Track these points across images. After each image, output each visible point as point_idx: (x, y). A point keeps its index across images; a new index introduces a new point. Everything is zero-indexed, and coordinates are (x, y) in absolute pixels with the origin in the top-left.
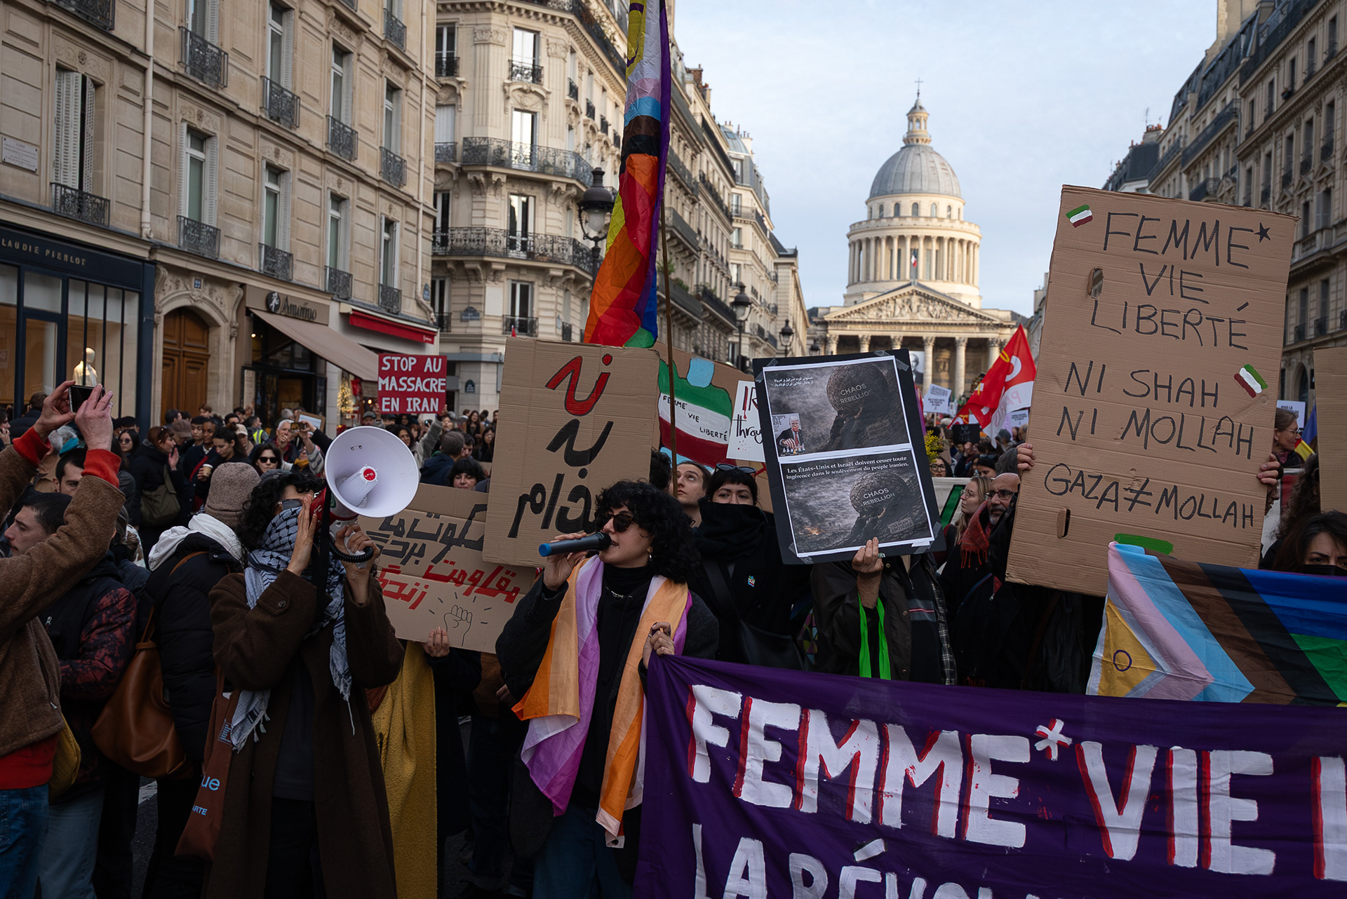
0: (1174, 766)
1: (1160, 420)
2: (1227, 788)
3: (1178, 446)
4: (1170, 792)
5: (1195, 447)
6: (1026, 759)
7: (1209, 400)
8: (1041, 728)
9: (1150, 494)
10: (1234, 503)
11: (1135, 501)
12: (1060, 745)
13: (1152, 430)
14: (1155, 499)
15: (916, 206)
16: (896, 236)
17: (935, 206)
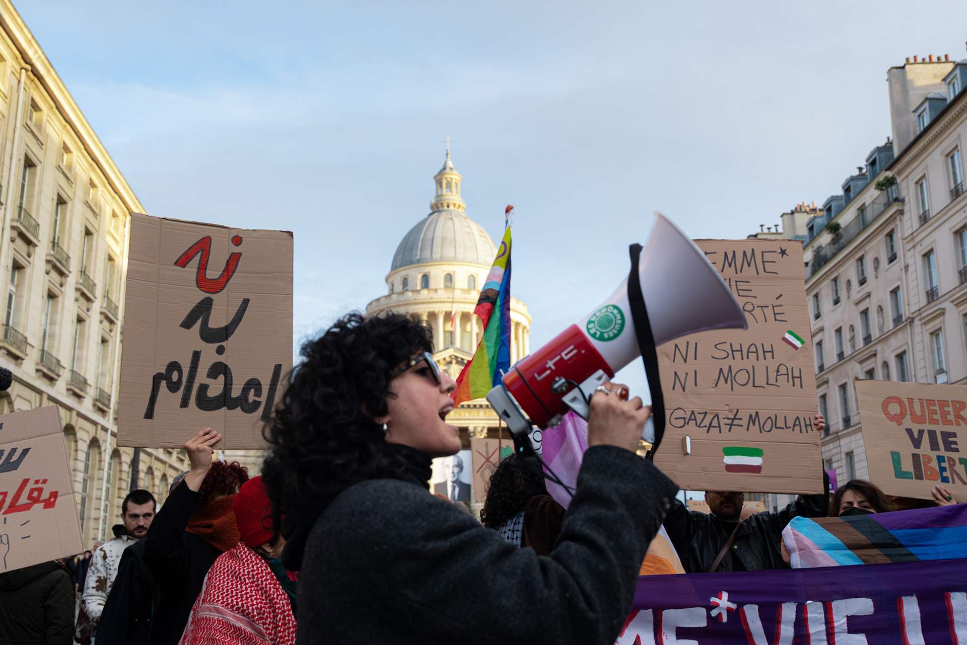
0: (808, 616)
1: (739, 371)
2: (845, 627)
3: (754, 386)
4: (808, 636)
5: (765, 385)
6: (703, 624)
7: (769, 355)
8: (713, 599)
9: (741, 419)
10: (798, 418)
11: (731, 425)
12: (729, 610)
13: (735, 378)
14: (745, 422)
15: (449, 278)
16: (425, 312)
17: (473, 279)
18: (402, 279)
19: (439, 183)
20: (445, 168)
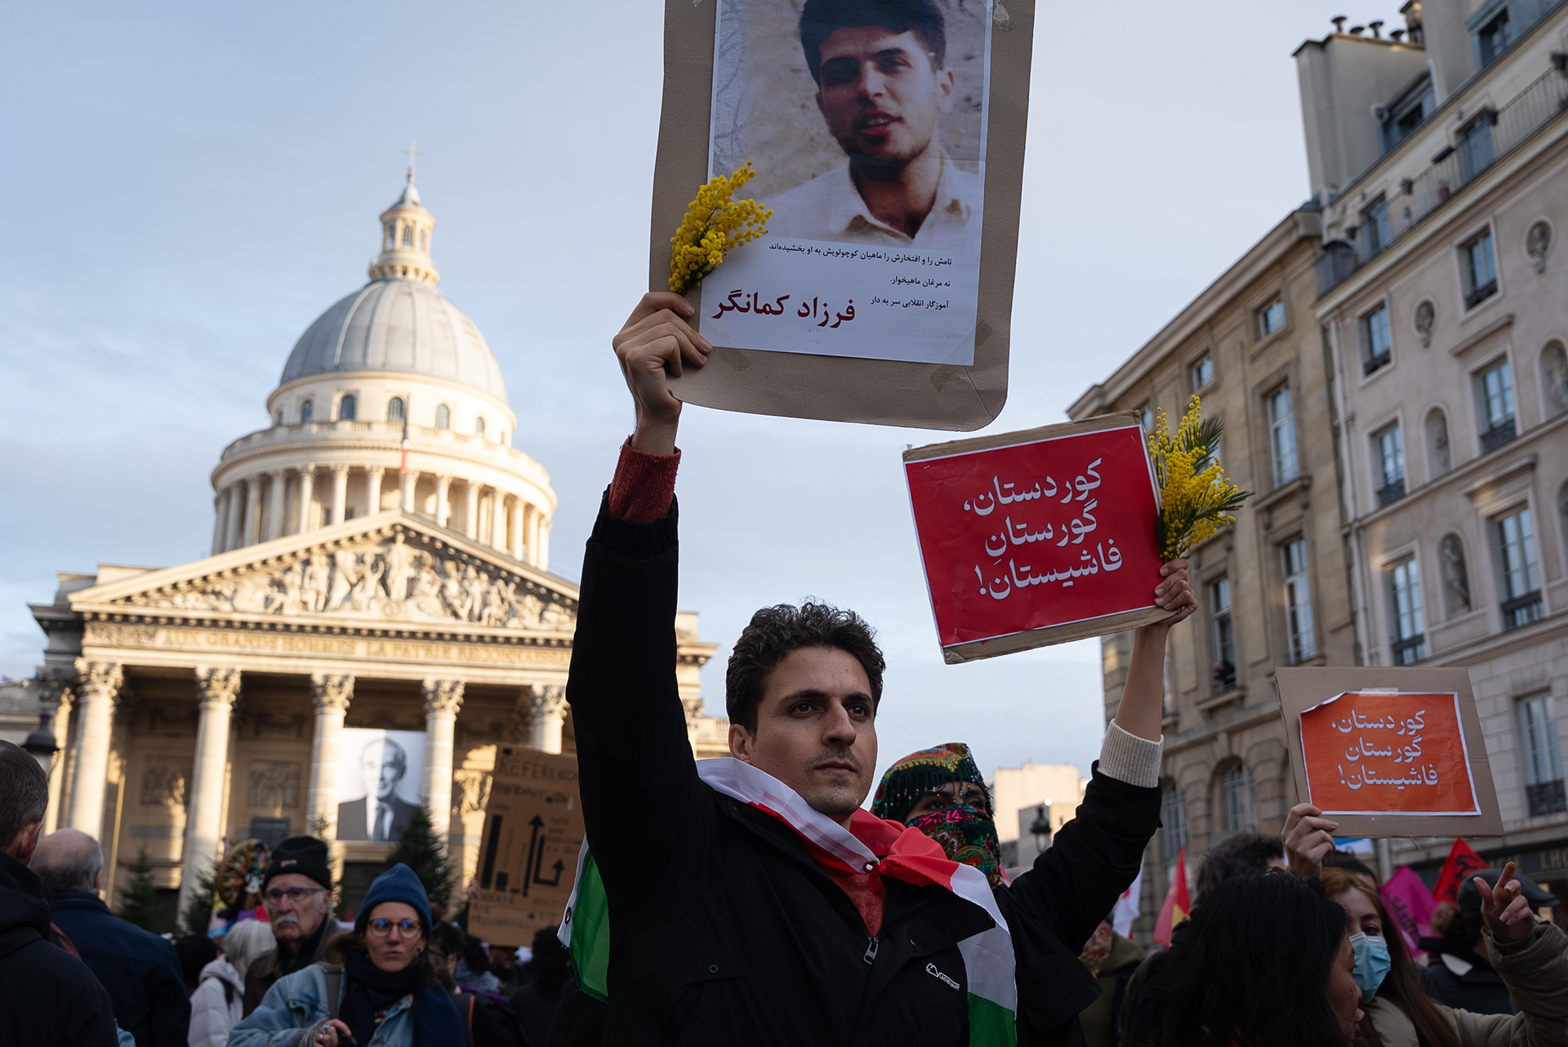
15: (399, 407)
16: (343, 466)
17: (445, 411)
18: (301, 401)
19: (389, 227)
20: (402, 200)
